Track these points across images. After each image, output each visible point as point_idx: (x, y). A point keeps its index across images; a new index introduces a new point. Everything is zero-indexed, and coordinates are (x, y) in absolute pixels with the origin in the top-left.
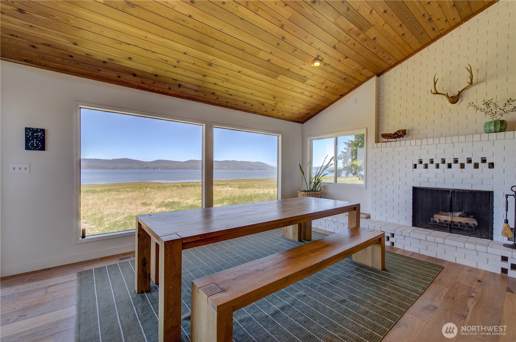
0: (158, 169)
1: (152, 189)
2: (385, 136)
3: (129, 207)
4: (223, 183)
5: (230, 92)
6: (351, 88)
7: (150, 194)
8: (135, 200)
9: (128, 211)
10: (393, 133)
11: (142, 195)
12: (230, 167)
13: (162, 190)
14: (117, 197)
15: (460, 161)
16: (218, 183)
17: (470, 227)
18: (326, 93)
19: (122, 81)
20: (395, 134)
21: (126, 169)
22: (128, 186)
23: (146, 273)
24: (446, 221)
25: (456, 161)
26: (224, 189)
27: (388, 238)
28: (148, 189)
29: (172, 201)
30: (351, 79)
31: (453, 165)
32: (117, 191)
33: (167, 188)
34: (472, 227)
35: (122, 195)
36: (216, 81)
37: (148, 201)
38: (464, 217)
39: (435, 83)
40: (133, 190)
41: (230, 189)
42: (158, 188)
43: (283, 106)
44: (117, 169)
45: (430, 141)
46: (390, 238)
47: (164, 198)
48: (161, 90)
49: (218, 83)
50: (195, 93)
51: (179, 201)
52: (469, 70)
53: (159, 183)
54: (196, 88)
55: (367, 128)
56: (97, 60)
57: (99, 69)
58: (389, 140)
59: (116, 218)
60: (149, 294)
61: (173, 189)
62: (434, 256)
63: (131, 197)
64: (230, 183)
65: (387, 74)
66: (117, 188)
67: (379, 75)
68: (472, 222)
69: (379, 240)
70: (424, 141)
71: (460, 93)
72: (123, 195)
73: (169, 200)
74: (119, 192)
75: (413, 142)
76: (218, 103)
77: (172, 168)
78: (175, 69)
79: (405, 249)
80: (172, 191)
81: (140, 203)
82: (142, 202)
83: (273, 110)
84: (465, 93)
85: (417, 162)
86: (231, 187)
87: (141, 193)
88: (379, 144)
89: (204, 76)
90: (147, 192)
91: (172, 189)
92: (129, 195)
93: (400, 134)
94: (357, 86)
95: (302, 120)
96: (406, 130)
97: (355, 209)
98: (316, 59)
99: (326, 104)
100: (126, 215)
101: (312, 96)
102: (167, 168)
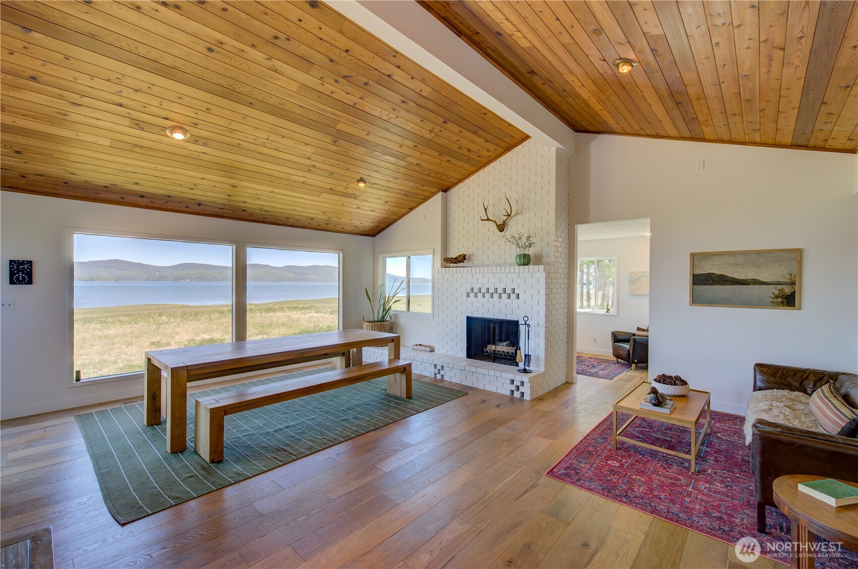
0: (184, 279)
1: (173, 317)
2: (447, 260)
3: (127, 350)
4: (305, 306)
5: (264, 208)
6: (420, 202)
7: (168, 326)
8: (137, 337)
9: (124, 356)
10: (455, 258)
11: (152, 328)
12: (320, 276)
13: (192, 320)
14: (100, 333)
15: (499, 291)
16: (295, 306)
18: (389, 207)
19: (126, 202)
20: (457, 258)
21: (117, 280)
22: (123, 313)
23: (156, 407)
24: (494, 351)
25: (496, 291)
26: (305, 316)
27: (439, 371)
28: (164, 318)
29: (210, 337)
31: (495, 295)
32: (101, 322)
33: (202, 316)
35: (111, 330)
36: (245, 200)
37: (163, 339)
38: (509, 346)
39: (486, 210)
40: (134, 320)
41: (317, 315)
42: (184, 315)
43: (340, 220)
44: (99, 280)
45: (478, 270)
46: (441, 371)
47: (195, 333)
48: (176, 209)
49: (248, 202)
50: (221, 211)
51: (223, 338)
53: (186, 306)
54: (221, 207)
56: (97, 186)
57: (99, 192)
59: (101, 370)
60: (159, 426)
61: (213, 316)
62: (471, 385)
63: (131, 332)
64: (315, 305)
66: (101, 317)
67: (445, 191)
69: (404, 370)
71: (504, 222)
72: (113, 330)
73: (203, 336)
74: (104, 325)
75: (473, 270)
76: (252, 219)
77: (211, 279)
78: (193, 190)
79: (452, 381)
80: (211, 320)
81: (147, 343)
82: (152, 341)
83: (327, 224)
84: (508, 222)
85: (469, 291)
86: (318, 312)
87: (149, 325)
88: (445, 269)
89: (230, 196)
90: (162, 323)
91: (211, 316)
92: (126, 330)
93: (460, 259)
94: (425, 200)
95: (372, 234)
96: (466, 255)
97: (397, 340)
98: (361, 180)
100: (121, 365)
102: (203, 279)
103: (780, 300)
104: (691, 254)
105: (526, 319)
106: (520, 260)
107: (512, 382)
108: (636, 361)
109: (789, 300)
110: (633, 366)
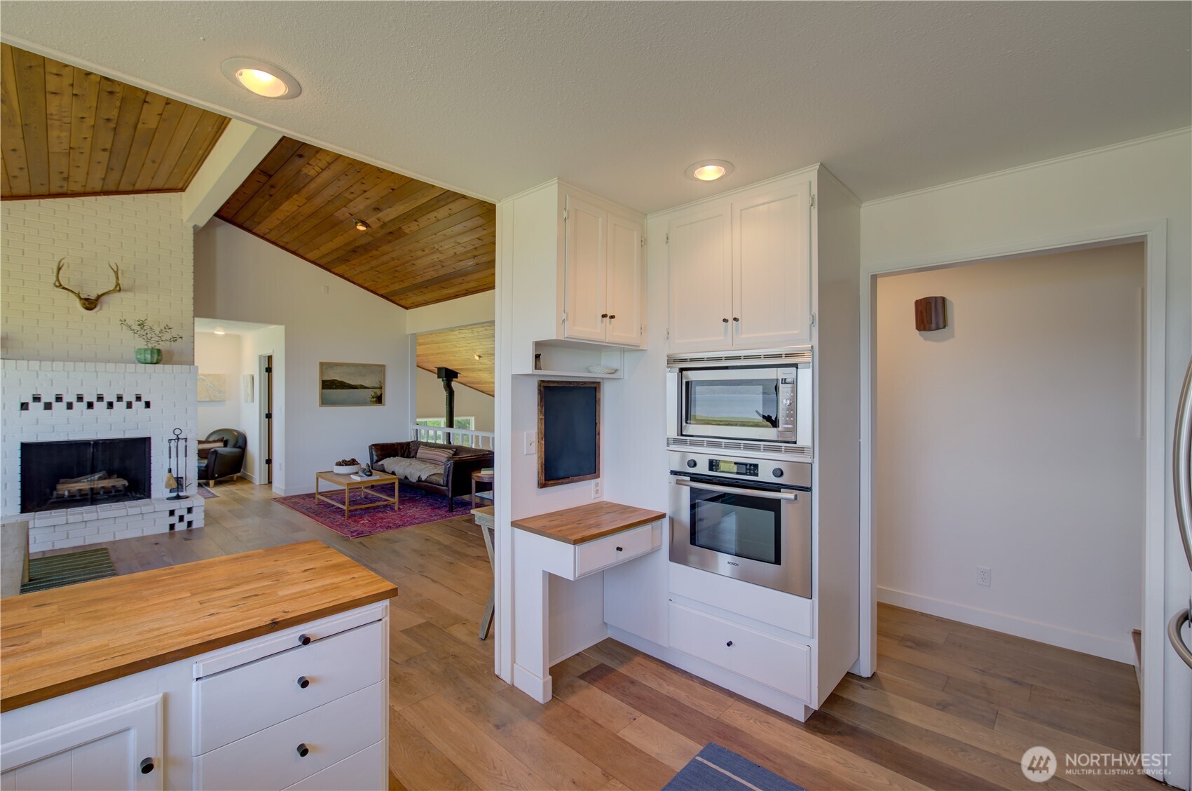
15: (107, 399)
17: (118, 491)
24: (80, 490)
25: (100, 398)
31: (96, 404)
34: (120, 491)
38: (105, 479)
39: (58, 271)
52: (116, 270)
68: (121, 483)
70: (45, 365)
71: (99, 297)
84: (104, 298)
103: (375, 399)
104: (320, 363)
105: (177, 432)
106: (152, 356)
107: (172, 513)
108: (216, 475)
109: (379, 400)
110: (212, 482)
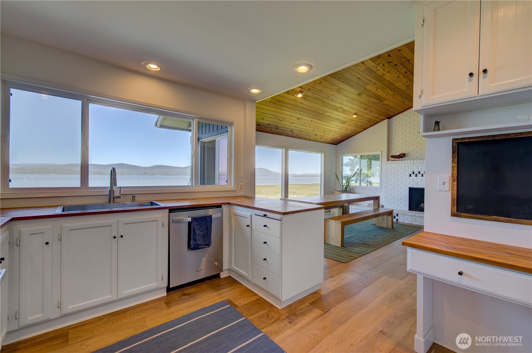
2: (392, 157)
6: (372, 125)
10: (398, 155)
18: (355, 128)
20: (399, 155)
27: (395, 216)
30: (372, 121)
45: (419, 161)
46: (396, 217)
50: (282, 131)
55: (382, 151)
58: (396, 159)
65: (394, 118)
67: (389, 118)
69: (390, 213)
70: (415, 161)
75: (409, 161)
79: (404, 222)
83: (321, 138)
85: (411, 173)
88: (389, 162)
89: (293, 123)
93: (402, 156)
94: (375, 124)
95: (336, 143)
96: (405, 154)
97: (377, 199)
98: (355, 114)
99: (354, 134)
101: (347, 130)
